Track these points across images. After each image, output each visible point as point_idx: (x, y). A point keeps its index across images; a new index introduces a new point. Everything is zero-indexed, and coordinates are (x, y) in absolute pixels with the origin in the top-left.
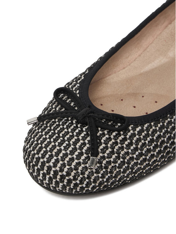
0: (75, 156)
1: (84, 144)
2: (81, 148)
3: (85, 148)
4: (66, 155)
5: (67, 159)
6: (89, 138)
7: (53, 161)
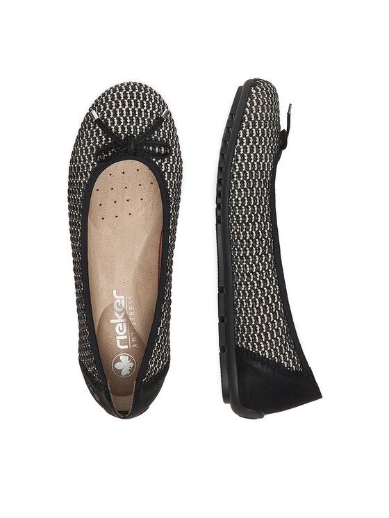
0: (111, 111)
1: (113, 124)
2: (112, 120)
3: (109, 122)
4: (117, 106)
5: (114, 104)
6: (113, 130)
7: (122, 96)
